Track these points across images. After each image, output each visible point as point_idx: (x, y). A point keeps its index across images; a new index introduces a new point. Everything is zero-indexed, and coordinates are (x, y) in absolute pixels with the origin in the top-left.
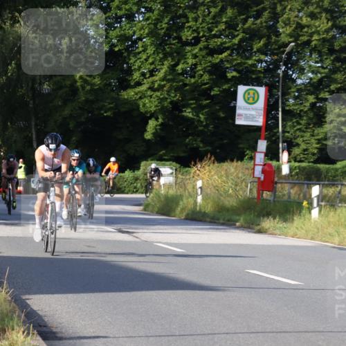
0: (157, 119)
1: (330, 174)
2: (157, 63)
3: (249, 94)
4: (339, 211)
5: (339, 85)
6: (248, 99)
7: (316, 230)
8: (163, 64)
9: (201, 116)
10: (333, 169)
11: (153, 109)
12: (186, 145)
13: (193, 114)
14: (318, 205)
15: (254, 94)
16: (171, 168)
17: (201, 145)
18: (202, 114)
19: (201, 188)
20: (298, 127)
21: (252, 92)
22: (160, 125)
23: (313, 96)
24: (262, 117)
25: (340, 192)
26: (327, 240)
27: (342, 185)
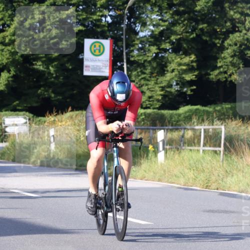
0: (9, 71)
1: (173, 119)
2: (6, 19)
3: (95, 46)
4: (183, 153)
5: (179, 37)
6: (95, 51)
7: (162, 172)
8: (12, 20)
9: (51, 68)
10: (176, 114)
11: (5, 61)
12: (39, 96)
13: (43, 67)
14: (164, 149)
15: (100, 46)
16: (25, 118)
17: (53, 95)
18: (52, 67)
19: (53, 136)
20: (143, 76)
21: (97, 45)
22: (12, 77)
23: (155, 47)
24: (108, 68)
25: (183, 136)
26: (173, 181)
27: (185, 129)
